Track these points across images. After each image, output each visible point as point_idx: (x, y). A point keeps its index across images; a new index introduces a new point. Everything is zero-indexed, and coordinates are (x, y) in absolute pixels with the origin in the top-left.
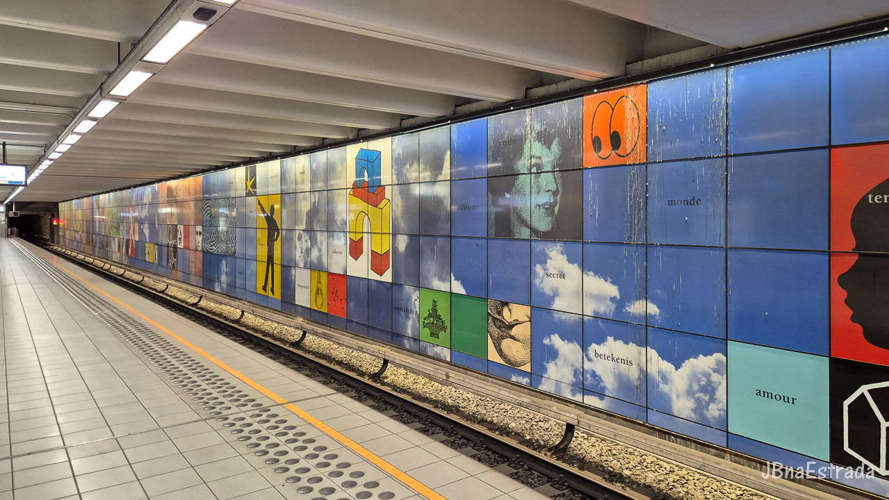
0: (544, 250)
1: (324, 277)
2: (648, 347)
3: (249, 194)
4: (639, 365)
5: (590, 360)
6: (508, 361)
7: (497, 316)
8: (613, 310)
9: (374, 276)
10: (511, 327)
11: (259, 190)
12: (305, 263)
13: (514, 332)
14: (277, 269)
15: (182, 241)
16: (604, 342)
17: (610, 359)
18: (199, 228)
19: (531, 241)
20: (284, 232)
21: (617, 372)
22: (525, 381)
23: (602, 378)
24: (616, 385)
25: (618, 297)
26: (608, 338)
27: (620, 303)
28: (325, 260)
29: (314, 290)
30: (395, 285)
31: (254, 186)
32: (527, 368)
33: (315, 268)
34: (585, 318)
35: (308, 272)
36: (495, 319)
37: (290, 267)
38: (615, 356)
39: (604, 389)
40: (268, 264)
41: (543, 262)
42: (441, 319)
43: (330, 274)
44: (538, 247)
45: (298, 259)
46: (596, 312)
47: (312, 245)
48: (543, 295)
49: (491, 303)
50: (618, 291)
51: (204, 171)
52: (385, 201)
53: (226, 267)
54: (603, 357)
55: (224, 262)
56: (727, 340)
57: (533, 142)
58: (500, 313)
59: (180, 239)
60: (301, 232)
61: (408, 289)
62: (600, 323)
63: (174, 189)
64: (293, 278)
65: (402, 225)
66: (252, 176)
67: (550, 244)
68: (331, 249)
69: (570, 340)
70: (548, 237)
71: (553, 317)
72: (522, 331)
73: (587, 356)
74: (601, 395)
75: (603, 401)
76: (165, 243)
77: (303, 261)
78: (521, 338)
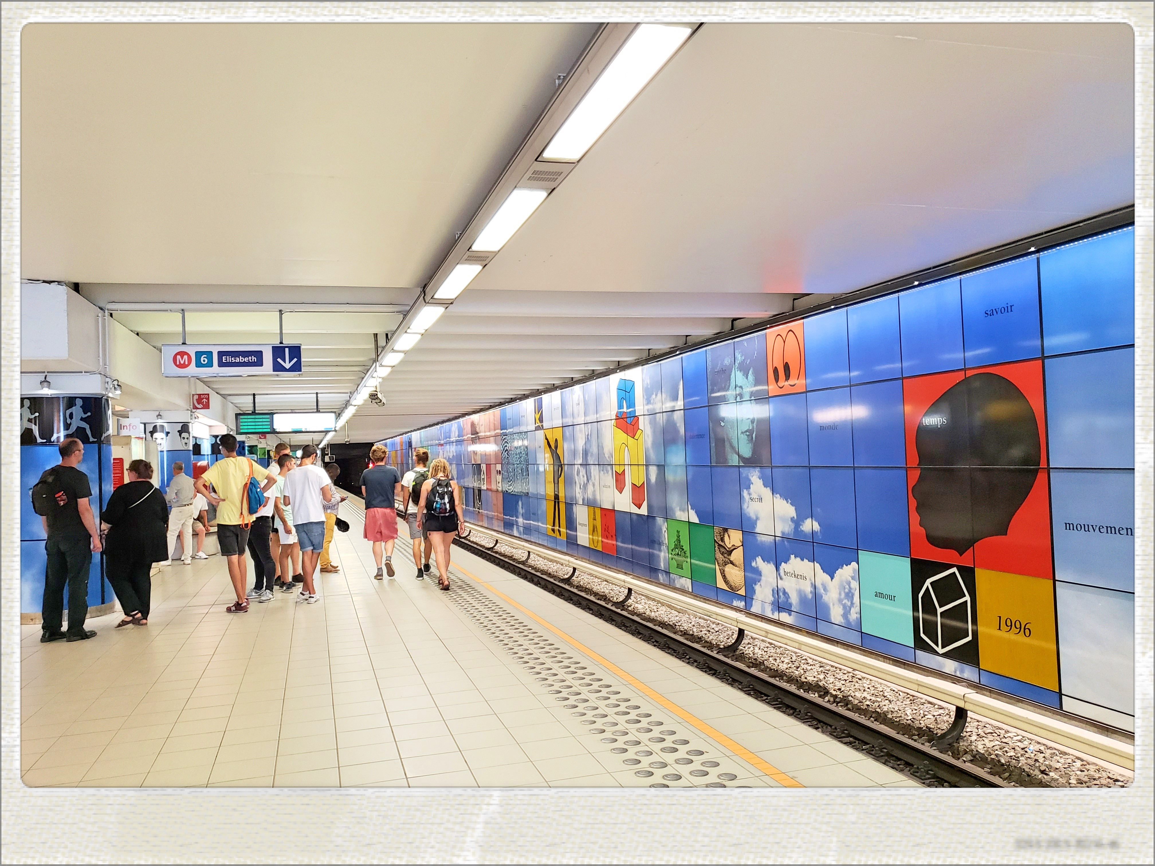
0: (748, 475)
1: (598, 512)
2: (815, 562)
3: (538, 428)
4: (810, 580)
5: (781, 579)
6: (730, 587)
7: (721, 543)
8: (793, 530)
9: (635, 510)
10: (730, 552)
11: (546, 425)
12: (583, 500)
13: (733, 557)
14: (562, 506)
15: (485, 483)
16: (789, 560)
17: (793, 576)
18: (499, 467)
19: (739, 467)
20: (566, 467)
21: (798, 588)
22: (741, 604)
23: (790, 595)
24: (798, 600)
25: (795, 517)
26: (791, 556)
27: (797, 522)
28: (598, 497)
29: (592, 529)
30: (650, 518)
31: (541, 420)
32: (742, 592)
33: (591, 504)
34: (777, 538)
35: (586, 508)
36: (719, 545)
37: (572, 504)
38: (796, 573)
39: (791, 605)
40: (555, 502)
41: (748, 488)
42: (683, 549)
43: (602, 509)
44: (744, 471)
45: (578, 495)
46: (783, 533)
47: (588, 480)
48: (749, 519)
49: (717, 529)
50: (795, 512)
51: (501, 404)
52: (639, 432)
53: (522, 508)
54: (789, 575)
55: (520, 503)
56: (858, 549)
57: (736, 372)
58: (722, 540)
59: (483, 479)
60: (579, 466)
61: (660, 520)
62: (786, 542)
63: (476, 424)
64: (575, 516)
65: (652, 456)
66: (539, 408)
67: (751, 469)
68: (602, 484)
69: (768, 562)
70: (750, 462)
71: (757, 540)
72: (737, 556)
73: (779, 574)
74: (789, 611)
75: (792, 617)
76: (471, 486)
77: (582, 497)
78: (737, 563)
